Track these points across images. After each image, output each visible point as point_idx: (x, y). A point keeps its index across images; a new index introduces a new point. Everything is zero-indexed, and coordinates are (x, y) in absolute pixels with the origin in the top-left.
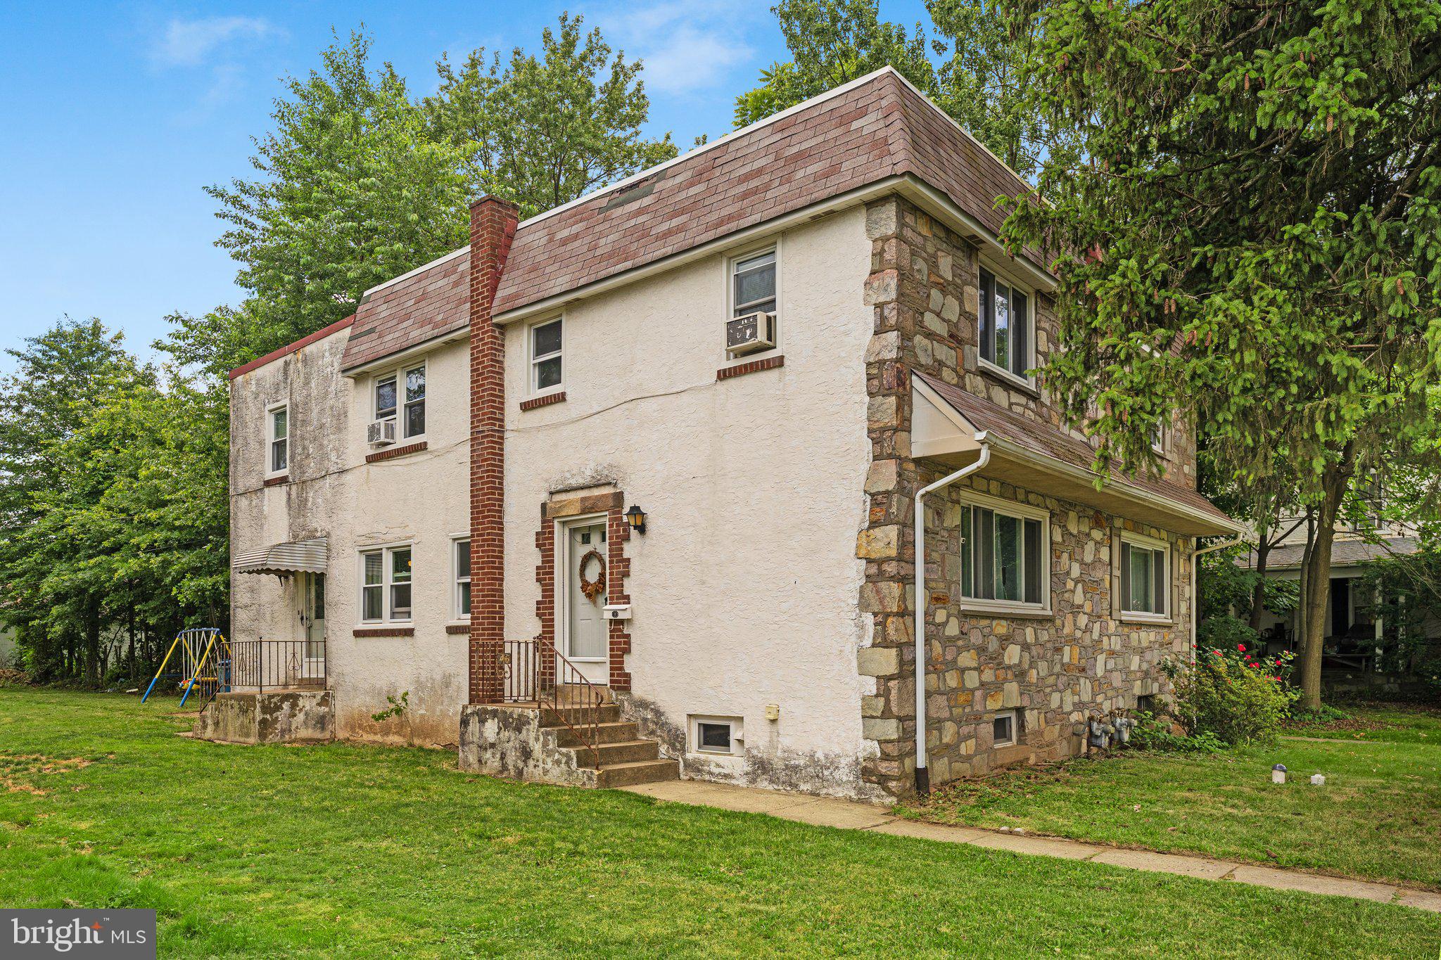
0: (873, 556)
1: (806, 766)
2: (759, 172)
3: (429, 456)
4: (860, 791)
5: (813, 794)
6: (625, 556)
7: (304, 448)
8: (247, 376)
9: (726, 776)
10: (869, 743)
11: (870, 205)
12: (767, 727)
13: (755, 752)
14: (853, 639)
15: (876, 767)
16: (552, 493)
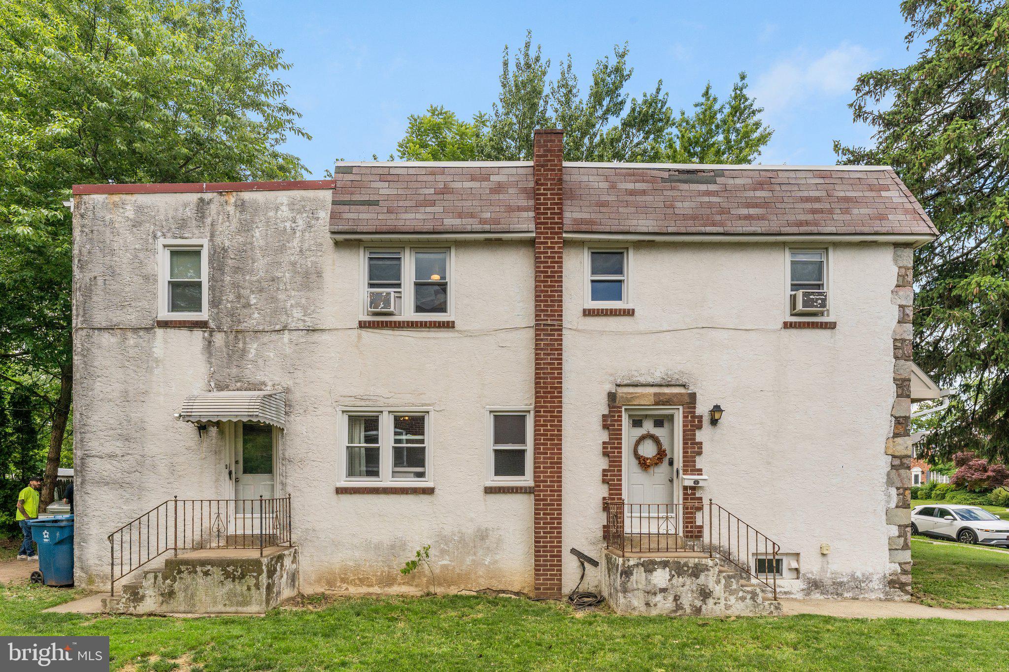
0: (897, 454)
1: (848, 582)
2: (818, 199)
3: (456, 334)
4: (887, 594)
5: (854, 599)
6: (698, 439)
7: (239, 297)
8: (116, 198)
9: (786, 593)
10: (893, 565)
11: (897, 245)
12: (820, 558)
13: (810, 576)
14: (883, 503)
15: (898, 578)
16: (618, 385)
